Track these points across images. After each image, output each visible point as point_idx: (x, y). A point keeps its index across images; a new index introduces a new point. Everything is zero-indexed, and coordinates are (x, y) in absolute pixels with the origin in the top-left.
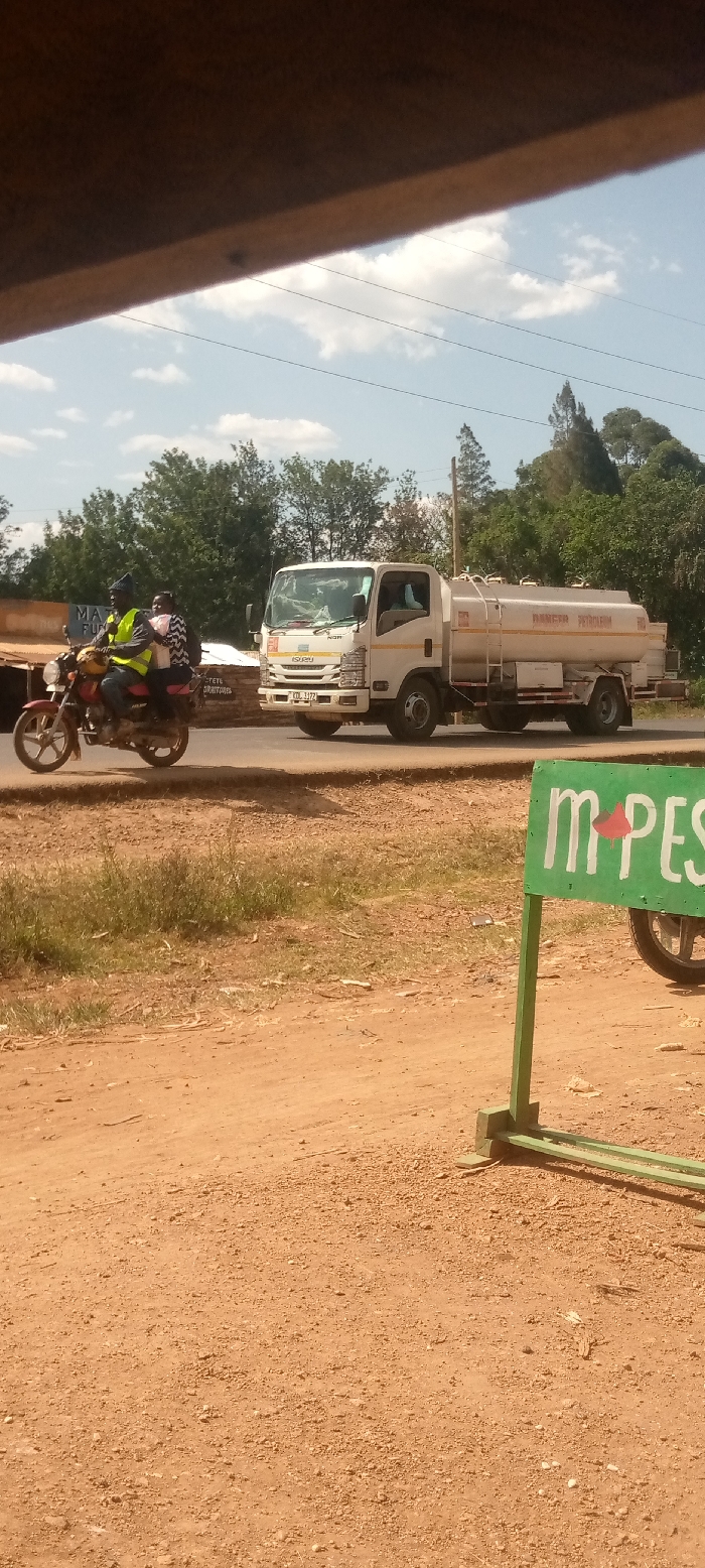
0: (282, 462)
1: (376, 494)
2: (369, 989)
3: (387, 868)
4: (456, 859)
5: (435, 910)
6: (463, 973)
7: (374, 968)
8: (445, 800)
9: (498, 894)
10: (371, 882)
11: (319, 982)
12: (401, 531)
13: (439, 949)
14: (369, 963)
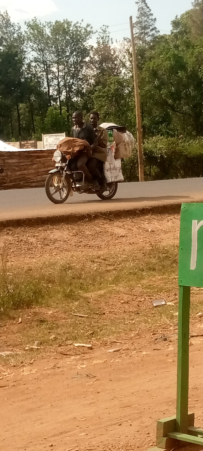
0: (25, 23)
1: (85, 41)
2: (91, 348)
3: (100, 273)
4: (142, 265)
5: (131, 297)
6: (149, 336)
7: (94, 335)
8: (135, 229)
9: (168, 286)
10: (90, 282)
11: (60, 346)
12: (101, 62)
13: (133, 322)
14: (90, 332)
